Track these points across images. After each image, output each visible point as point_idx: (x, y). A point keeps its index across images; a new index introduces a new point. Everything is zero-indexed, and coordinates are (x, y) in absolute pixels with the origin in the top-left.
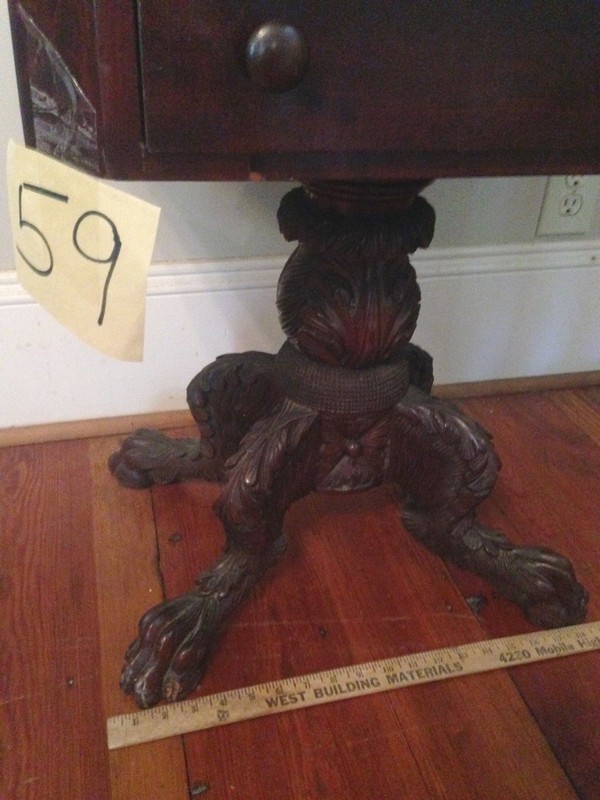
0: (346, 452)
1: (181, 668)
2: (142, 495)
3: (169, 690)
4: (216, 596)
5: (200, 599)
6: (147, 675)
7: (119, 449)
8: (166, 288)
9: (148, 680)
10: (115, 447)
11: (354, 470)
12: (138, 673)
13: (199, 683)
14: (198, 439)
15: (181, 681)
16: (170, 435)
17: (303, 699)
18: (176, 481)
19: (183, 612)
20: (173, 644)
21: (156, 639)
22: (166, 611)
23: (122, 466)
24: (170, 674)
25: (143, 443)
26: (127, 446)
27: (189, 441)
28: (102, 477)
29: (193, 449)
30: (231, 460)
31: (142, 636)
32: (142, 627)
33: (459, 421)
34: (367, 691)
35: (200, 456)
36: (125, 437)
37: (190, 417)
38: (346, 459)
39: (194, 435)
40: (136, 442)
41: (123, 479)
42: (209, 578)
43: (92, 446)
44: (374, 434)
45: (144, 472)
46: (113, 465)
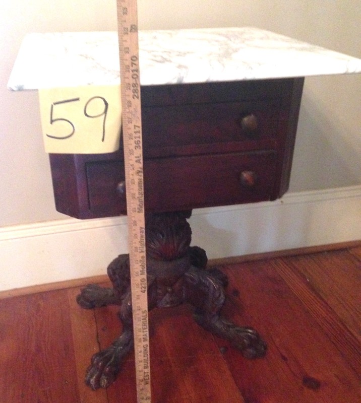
0: (167, 292)
1: (107, 375)
2: (90, 312)
3: (103, 383)
4: (119, 348)
5: (113, 349)
6: (94, 377)
7: (80, 293)
8: (98, 226)
9: (95, 379)
10: (78, 292)
11: (171, 299)
12: (92, 377)
13: (114, 381)
14: (112, 287)
15: (107, 379)
16: (101, 286)
17: (148, 372)
18: (104, 305)
19: (107, 354)
20: (103, 366)
21: (98, 363)
22: (101, 354)
23: (82, 300)
24: (103, 377)
25: (91, 290)
26: (84, 291)
27: (109, 289)
28: (74, 305)
29: (110, 292)
30: (123, 297)
31: (92, 363)
32: (92, 360)
33: (209, 279)
34: (148, 350)
35: (113, 295)
36: (83, 288)
37: (108, 277)
38: (168, 295)
39: (111, 285)
40: (87, 290)
41: (82, 305)
42: (116, 342)
43: (69, 292)
44: (177, 285)
45: (91, 302)
46: (78, 299)
